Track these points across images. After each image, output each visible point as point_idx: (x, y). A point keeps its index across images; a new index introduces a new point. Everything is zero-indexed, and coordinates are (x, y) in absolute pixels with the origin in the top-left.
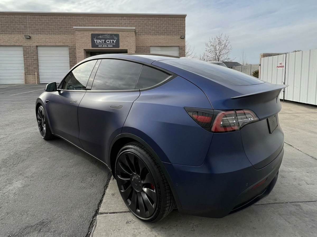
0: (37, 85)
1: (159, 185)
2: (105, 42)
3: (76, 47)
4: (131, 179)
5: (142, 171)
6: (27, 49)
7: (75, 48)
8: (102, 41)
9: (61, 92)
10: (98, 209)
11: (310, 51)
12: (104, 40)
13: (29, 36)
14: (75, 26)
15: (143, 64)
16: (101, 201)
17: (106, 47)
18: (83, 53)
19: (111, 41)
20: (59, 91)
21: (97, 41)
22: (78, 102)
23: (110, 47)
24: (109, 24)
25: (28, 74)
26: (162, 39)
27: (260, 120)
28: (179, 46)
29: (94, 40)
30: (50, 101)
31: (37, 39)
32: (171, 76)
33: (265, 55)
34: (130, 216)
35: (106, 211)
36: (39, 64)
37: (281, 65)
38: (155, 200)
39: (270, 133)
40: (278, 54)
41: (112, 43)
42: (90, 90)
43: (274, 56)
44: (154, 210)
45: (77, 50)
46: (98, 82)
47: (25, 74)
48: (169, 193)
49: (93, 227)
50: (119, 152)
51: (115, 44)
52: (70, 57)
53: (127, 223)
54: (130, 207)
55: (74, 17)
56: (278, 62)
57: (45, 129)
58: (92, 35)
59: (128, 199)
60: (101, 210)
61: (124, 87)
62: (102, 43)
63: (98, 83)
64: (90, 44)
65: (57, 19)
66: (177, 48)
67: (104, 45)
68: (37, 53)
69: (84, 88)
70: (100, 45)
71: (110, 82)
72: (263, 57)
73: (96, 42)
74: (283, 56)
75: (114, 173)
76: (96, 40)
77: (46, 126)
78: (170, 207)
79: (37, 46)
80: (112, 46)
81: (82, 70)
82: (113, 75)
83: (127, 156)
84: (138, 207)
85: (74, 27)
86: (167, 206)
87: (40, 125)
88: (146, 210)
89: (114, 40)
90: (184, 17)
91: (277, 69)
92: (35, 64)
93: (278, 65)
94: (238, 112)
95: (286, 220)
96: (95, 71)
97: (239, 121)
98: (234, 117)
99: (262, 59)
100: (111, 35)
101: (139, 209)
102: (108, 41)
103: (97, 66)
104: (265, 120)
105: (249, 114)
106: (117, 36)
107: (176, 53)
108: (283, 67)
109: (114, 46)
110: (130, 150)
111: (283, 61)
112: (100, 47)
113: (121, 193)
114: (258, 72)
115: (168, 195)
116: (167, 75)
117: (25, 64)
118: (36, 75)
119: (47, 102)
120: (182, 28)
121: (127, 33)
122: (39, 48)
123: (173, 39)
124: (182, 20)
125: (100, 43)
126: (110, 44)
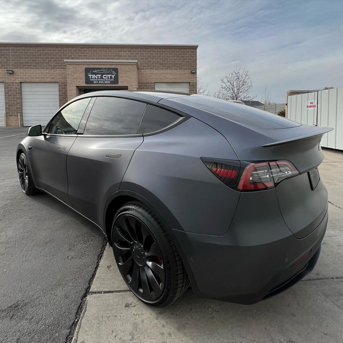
0: (20, 128)
1: (168, 259)
2: (101, 78)
4: (132, 249)
5: (145, 239)
6: (9, 85)
7: (66, 84)
8: (98, 76)
9: (47, 137)
10: (89, 287)
12: (101, 75)
13: (12, 71)
14: (67, 58)
15: (147, 103)
16: (93, 276)
17: (102, 84)
18: (75, 91)
19: (108, 77)
20: (45, 135)
21: (91, 76)
22: (67, 149)
23: (107, 84)
24: (106, 56)
25: (9, 116)
26: (169, 74)
27: (300, 174)
28: (189, 82)
29: (89, 75)
30: (34, 147)
31: (21, 74)
32: (182, 118)
33: (293, 93)
34: (130, 298)
35: (99, 290)
36: (23, 103)
37: (311, 105)
38: (162, 278)
39: (312, 189)
42: (82, 134)
44: (161, 292)
45: (68, 87)
46: (92, 124)
47: (7, 116)
48: (182, 269)
49: (81, 312)
50: (117, 213)
51: (113, 80)
52: (60, 95)
53: (126, 306)
54: (130, 285)
55: (65, 49)
56: (308, 100)
57: (27, 181)
58: (86, 69)
59: (127, 275)
60: (93, 288)
61: (124, 130)
62: (98, 78)
63: (92, 126)
64: (84, 80)
65: (45, 50)
66: (187, 85)
67: (100, 81)
68: (21, 91)
69: (75, 132)
71: (107, 125)
72: (290, 95)
73: (90, 78)
74: (315, 94)
75: (110, 239)
76: (90, 76)
77: (28, 177)
78: (182, 288)
79: (21, 83)
80: (109, 82)
81: (73, 111)
82: (111, 116)
83: (128, 219)
84: (140, 286)
85: (65, 60)
86: (179, 287)
87: (22, 177)
88: (151, 290)
89: (112, 75)
90: (195, 48)
91: (308, 110)
92: (19, 103)
93: (308, 105)
94: (271, 163)
95: (334, 303)
96: (88, 111)
97: (274, 175)
98: (266, 171)
99: (289, 97)
100: (109, 69)
101: (141, 288)
102: (105, 77)
103: (91, 105)
104: (306, 174)
105: (286, 165)
106: (116, 70)
107: (186, 90)
108: (314, 106)
109: (112, 83)
110: (131, 211)
111: (314, 100)
112: (95, 84)
113: (118, 265)
114: (285, 112)
115: (179, 272)
116: (178, 116)
117: (6, 103)
118: (19, 117)
119: (29, 149)
120: (193, 62)
121: (128, 67)
122: (24, 85)
123: (183, 74)
124: (193, 52)
125: (95, 78)
126: (107, 80)
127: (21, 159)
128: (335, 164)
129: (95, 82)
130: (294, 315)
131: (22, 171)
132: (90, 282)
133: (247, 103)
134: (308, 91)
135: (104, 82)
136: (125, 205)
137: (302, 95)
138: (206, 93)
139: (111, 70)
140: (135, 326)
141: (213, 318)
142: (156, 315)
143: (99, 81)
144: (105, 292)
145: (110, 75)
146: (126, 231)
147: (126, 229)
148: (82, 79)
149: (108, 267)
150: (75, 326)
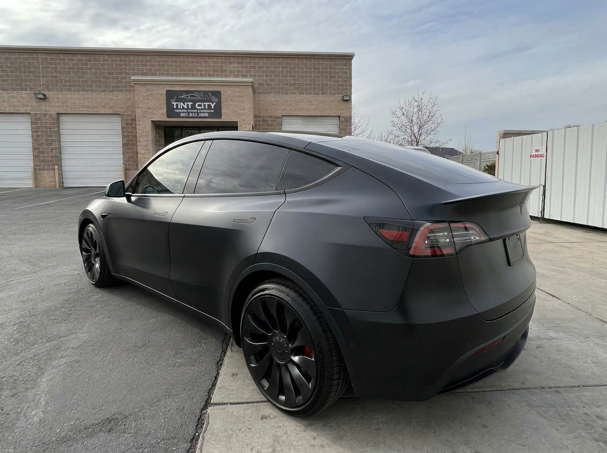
0: (58, 190)
1: (320, 347)
2: (193, 107)
3: (135, 117)
4: (270, 343)
5: (290, 326)
6: (38, 119)
7: (133, 118)
8: (188, 105)
9: (133, 199)
10: (209, 398)
11: (593, 126)
12: (192, 103)
13: (44, 95)
14: (134, 74)
15: (290, 149)
16: (214, 385)
17: (194, 117)
18: (149, 129)
19: (205, 105)
20: (129, 197)
21: (177, 105)
23: (203, 117)
24: (201, 71)
25: (40, 169)
26: (307, 102)
27: (491, 240)
28: (339, 116)
29: (173, 103)
30: (110, 214)
31: (58, 100)
32: (339, 168)
33: (506, 135)
34: (268, 410)
35: (224, 401)
36: (62, 149)
37: (537, 153)
39: (509, 264)
40: (533, 133)
41: (207, 108)
43: (525, 137)
44: (311, 393)
45: (138, 122)
47: (35, 170)
48: (338, 360)
49: (202, 425)
50: (250, 296)
51: (213, 111)
52: (123, 137)
53: (262, 419)
54: (266, 392)
55: (132, 58)
56: (531, 147)
57: (97, 266)
59: (262, 379)
60: (215, 398)
62: (188, 108)
64: (165, 111)
65: (99, 60)
66: (336, 121)
67: (192, 112)
68: (59, 128)
69: (167, 191)
70: (183, 112)
71: (217, 181)
72: (504, 138)
73: (175, 107)
74: (542, 136)
76: (175, 104)
77: (100, 260)
79: (58, 114)
80: (207, 115)
83: (265, 301)
84: (281, 392)
85: (132, 78)
86: (334, 385)
87: (88, 261)
88: (297, 393)
89: (211, 103)
90: (348, 58)
91: (531, 161)
92: (56, 149)
93: (531, 153)
94: (453, 225)
96: (200, 161)
97: (456, 240)
98: (446, 233)
99: (502, 140)
100: (206, 92)
101: (283, 394)
102: (199, 105)
103: (204, 152)
104: (500, 242)
105: (473, 229)
106: (217, 94)
107: (334, 130)
108: (541, 156)
109: (211, 115)
110: (271, 291)
111: (542, 145)
112: (183, 117)
113: (250, 368)
114: (495, 167)
115: (335, 364)
116: (333, 166)
117: (34, 149)
118: (56, 171)
119: (103, 217)
120: (345, 81)
121: (237, 89)
122: (63, 119)
123: (328, 102)
124: (346, 65)
125: (183, 108)
126: (203, 111)
127: (87, 233)
128: (570, 245)
129: (182, 115)
130: (485, 427)
131: (87, 251)
132: (210, 392)
133: (434, 151)
134: (533, 131)
135: (198, 114)
136: (262, 284)
137: (522, 139)
138: (367, 134)
139: (210, 94)
140: (276, 439)
141: (379, 429)
142: (303, 428)
143: (189, 113)
144: (231, 404)
145: (209, 103)
146: (264, 320)
147: (263, 318)
148: (161, 109)
149: (233, 375)
150: (197, 440)
